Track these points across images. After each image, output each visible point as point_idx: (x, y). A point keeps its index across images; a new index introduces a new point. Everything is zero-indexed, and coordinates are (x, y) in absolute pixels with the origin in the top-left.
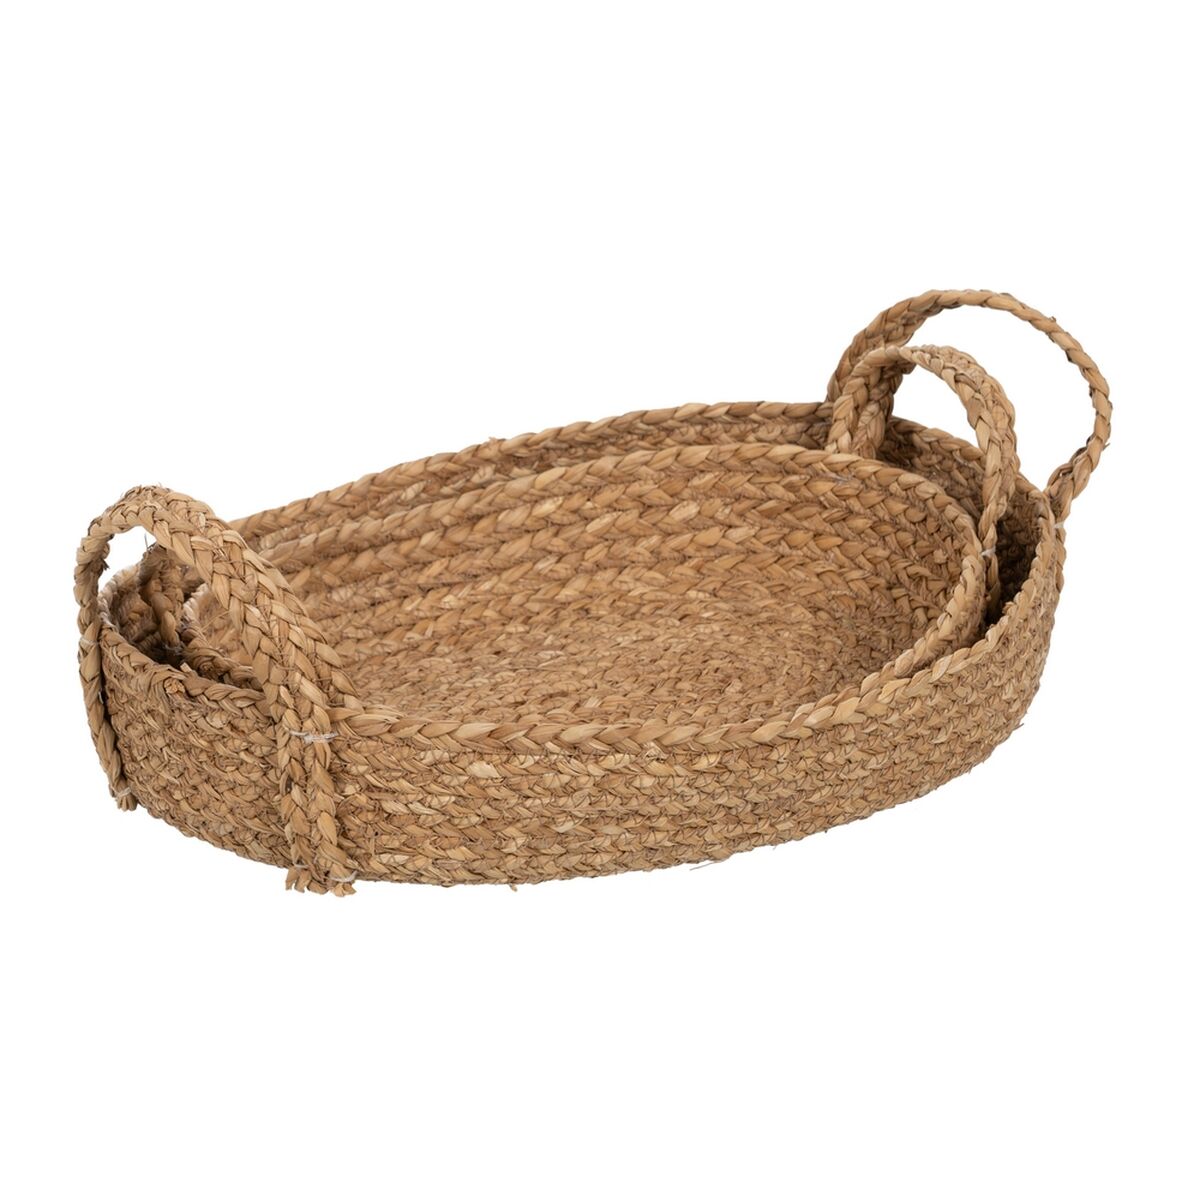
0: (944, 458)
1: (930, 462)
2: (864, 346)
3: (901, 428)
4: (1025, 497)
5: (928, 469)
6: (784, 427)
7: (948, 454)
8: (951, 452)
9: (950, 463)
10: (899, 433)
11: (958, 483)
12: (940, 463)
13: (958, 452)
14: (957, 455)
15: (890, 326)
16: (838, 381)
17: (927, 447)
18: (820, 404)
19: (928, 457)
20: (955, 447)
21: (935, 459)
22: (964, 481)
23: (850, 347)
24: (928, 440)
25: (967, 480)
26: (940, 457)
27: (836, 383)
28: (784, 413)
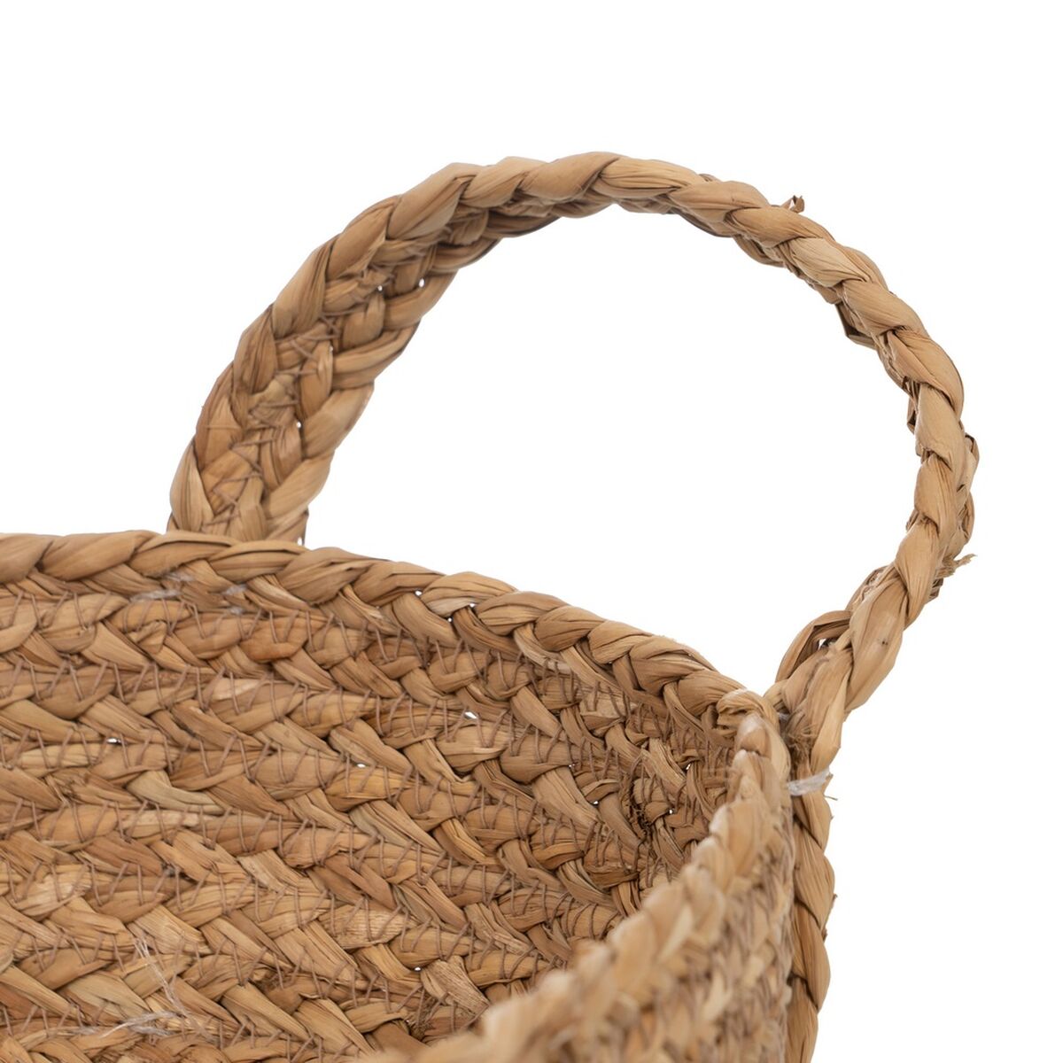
0: (493, 661)
1: (454, 677)
2: (270, 360)
3: (373, 584)
4: (707, 717)
5: (452, 703)
6: (45, 609)
7: (502, 644)
8: (510, 635)
9: (510, 669)
10: (370, 602)
11: (531, 729)
12: (481, 676)
13: (527, 632)
14: (525, 643)
15: (341, 292)
16: (201, 470)
17: (444, 630)
18: (147, 537)
19: (449, 660)
20: (520, 615)
21: (467, 666)
22: (547, 722)
23: (232, 366)
24: (446, 607)
25: (556, 714)
26: (482, 659)
27: (195, 475)
28: (40, 566)
